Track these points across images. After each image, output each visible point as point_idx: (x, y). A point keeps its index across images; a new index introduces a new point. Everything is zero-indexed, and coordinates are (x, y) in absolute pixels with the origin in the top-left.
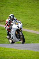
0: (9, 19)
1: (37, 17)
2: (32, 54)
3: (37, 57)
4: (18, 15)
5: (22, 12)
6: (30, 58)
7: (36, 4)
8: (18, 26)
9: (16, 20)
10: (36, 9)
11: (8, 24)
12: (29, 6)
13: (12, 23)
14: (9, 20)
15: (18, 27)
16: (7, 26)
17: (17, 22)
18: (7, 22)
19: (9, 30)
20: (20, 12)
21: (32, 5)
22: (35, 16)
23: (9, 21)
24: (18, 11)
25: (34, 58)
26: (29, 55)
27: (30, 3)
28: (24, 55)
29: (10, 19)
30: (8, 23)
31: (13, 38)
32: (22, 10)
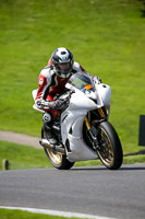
0: (52, 68)
8: (93, 95)
13: (68, 86)
14: (52, 72)
29: (55, 70)
30: (49, 83)
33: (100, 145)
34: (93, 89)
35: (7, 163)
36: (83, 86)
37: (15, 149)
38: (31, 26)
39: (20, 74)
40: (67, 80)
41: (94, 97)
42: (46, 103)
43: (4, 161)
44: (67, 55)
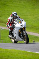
0: (11, 17)
1: (24, 16)
2: (19, 54)
3: (24, 57)
4: (5, 14)
5: (9, 12)
6: (17, 57)
7: (23, 4)
9: (19, 18)
10: (23, 9)
12: (16, 5)
15: (22, 26)
16: (9, 25)
17: (20, 20)
18: (9, 20)
20: (7, 11)
21: (18, 5)
22: (22, 16)
23: (12, 19)
24: (5, 11)
25: (21, 57)
26: (16, 55)
27: (17, 3)
28: (11, 54)
31: (16, 37)
32: (8, 10)
33: (23, 37)
34: (21, 23)
35: (34, 41)
36: (19, 22)
37: (36, 38)
39: (38, 17)
41: (21, 25)
43: (33, 41)
44: (16, 14)
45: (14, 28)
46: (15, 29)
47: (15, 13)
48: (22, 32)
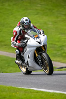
8: (38, 40)
9: (34, 29)
11: (18, 37)
13: (26, 36)
15: (40, 43)
19: (21, 49)
31: (29, 63)
33: (43, 63)
34: (38, 37)
36: (34, 36)
38: (39, 8)
40: (26, 33)
42: (17, 44)
44: (28, 21)
45: (24, 47)
46: (28, 49)
47: (26, 20)
48: (41, 55)
